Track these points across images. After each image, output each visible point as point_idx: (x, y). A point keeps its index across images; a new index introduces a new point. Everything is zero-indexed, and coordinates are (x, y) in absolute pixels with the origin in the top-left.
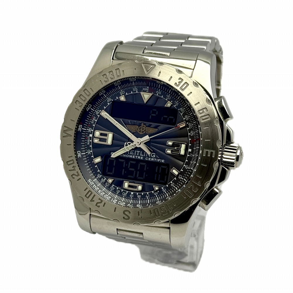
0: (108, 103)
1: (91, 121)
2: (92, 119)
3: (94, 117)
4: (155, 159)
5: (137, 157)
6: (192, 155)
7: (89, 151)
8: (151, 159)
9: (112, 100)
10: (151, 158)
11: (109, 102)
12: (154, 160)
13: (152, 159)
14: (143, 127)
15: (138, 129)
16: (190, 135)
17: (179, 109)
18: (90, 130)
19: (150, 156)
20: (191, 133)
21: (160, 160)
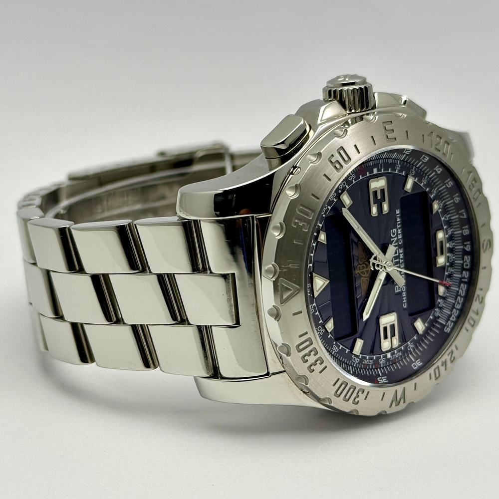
0: (340, 348)
1: (369, 365)
2: (367, 365)
3: (364, 363)
4: (398, 226)
5: (402, 259)
6: (381, 165)
7: (409, 348)
8: (400, 234)
9: (334, 343)
10: (397, 234)
11: (338, 347)
12: (400, 228)
13: (399, 231)
14: (360, 270)
15: (365, 277)
16: (355, 180)
17: (324, 216)
18: (382, 361)
19: (396, 238)
20: (352, 179)
21: (398, 217)
